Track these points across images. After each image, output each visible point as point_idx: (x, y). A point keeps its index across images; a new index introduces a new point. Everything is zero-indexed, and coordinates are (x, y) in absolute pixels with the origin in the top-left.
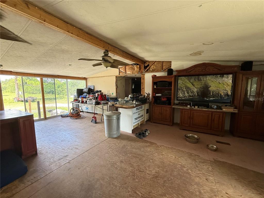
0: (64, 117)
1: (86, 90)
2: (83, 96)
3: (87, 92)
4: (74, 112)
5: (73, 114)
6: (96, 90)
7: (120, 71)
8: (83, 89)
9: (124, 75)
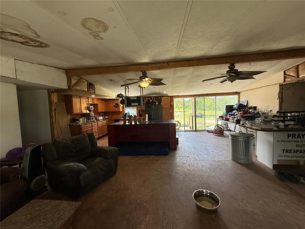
0: (209, 132)
1: (235, 107)
2: (231, 113)
3: (237, 108)
4: (218, 129)
5: (217, 131)
6: (249, 105)
7: (285, 76)
8: (233, 105)
9: (294, 80)
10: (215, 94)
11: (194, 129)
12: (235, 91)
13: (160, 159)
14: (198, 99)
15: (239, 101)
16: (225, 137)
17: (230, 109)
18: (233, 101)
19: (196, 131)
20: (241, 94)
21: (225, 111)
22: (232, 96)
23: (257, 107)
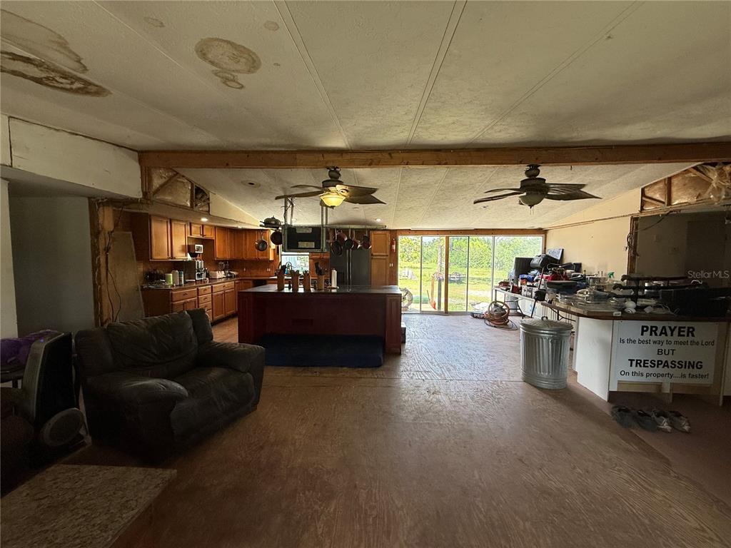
0: (476, 317)
1: (536, 261)
2: (525, 276)
3: (539, 266)
4: (495, 311)
5: (493, 315)
6: (567, 261)
7: (644, 199)
8: (532, 259)
9: (661, 209)
10: (493, 230)
11: (443, 309)
12: (537, 227)
13: (362, 376)
14: (453, 239)
15: (545, 248)
16: (509, 329)
17: (523, 266)
18: (532, 249)
19: (446, 313)
20: (549, 235)
21: (512, 270)
22: (530, 238)
23: (582, 265)
